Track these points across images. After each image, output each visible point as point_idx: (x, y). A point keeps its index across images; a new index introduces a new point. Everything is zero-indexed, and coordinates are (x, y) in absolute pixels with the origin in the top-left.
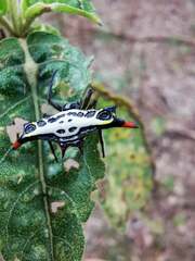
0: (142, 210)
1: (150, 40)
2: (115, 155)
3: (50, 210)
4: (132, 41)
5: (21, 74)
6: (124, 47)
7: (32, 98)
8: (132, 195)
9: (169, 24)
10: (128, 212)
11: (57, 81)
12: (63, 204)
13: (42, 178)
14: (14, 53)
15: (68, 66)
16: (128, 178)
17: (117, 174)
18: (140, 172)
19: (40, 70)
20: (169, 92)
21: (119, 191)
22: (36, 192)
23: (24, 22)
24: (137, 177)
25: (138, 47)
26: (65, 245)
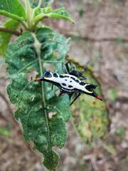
0: (102, 138)
1: (105, 40)
2: (83, 101)
3: (48, 117)
4: (93, 41)
5: (33, 48)
6: (89, 44)
7: (38, 61)
8: (94, 128)
9: (116, 30)
10: (92, 137)
11: (51, 51)
12: (55, 113)
13: (44, 100)
14: (29, 38)
15: (57, 43)
16: (92, 117)
17: (85, 113)
18: (99, 113)
19: (42, 46)
20: (118, 72)
21: (87, 124)
22: (41, 107)
23: (34, 23)
24: (98, 117)
25: (97, 45)
26: (56, 136)
